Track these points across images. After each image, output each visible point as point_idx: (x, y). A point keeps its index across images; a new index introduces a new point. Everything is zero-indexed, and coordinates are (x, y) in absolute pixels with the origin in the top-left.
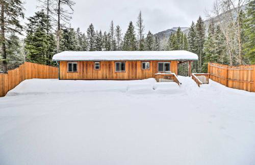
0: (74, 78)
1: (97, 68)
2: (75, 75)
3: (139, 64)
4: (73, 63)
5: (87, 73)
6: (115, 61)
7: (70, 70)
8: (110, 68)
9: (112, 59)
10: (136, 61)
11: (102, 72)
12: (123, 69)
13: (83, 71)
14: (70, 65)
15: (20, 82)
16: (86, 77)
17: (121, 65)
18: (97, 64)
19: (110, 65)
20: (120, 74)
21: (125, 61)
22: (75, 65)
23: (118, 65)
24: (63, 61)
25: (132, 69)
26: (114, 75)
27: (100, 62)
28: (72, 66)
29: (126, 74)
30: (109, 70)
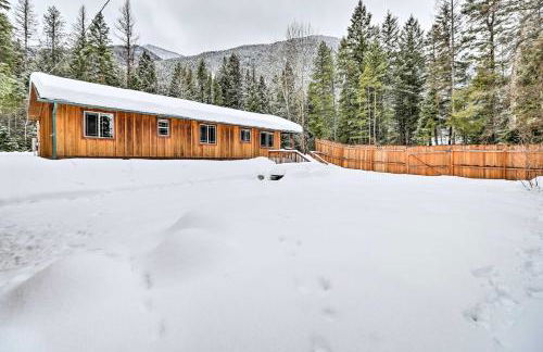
1: (163, 132)
3: (236, 131)
4: (100, 115)
5: (138, 142)
6: (199, 122)
8: (189, 134)
10: (233, 127)
11: (171, 142)
12: (212, 138)
13: (129, 138)
16: (138, 152)
17: (209, 131)
18: (164, 124)
19: (189, 129)
20: (208, 148)
21: (216, 124)
23: (203, 129)
25: (227, 140)
26: (198, 150)
27: (170, 120)
28: (98, 122)
29: (217, 149)
30: (189, 140)
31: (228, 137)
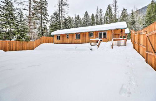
0: (59, 42)
1: (68, 37)
2: (59, 41)
3: (87, 34)
6: (75, 33)
7: (58, 39)
8: (73, 37)
9: (74, 32)
10: (86, 33)
11: (69, 40)
12: (79, 37)
14: (58, 36)
15: (40, 45)
17: (78, 35)
18: (68, 36)
19: (73, 36)
20: (78, 40)
21: (80, 33)
22: (59, 36)
23: (77, 35)
24: (55, 35)
25: (84, 37)
26: (75, 41)
27: (69, 34)
28: (58, 37)
29: (80, 40)
30: (73, 39)
31: (84, 36)
